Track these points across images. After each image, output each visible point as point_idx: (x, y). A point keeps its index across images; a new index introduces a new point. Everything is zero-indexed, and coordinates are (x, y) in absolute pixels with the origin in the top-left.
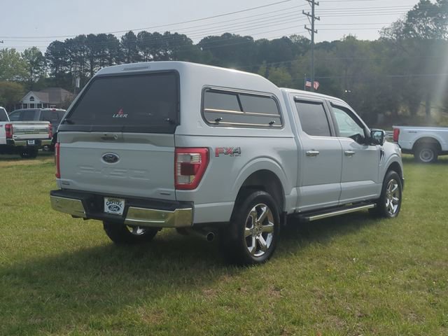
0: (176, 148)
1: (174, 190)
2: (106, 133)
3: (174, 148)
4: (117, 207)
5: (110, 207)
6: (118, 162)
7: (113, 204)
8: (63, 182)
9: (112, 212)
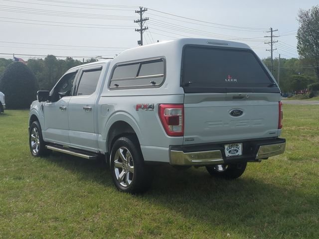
0: (279, 102)
1: (277, 130)
2: (241, 93)
5: (230, 152)
6: (243, 115)
7: (233, 148)
8: (186, 139)
9: (232, 155)
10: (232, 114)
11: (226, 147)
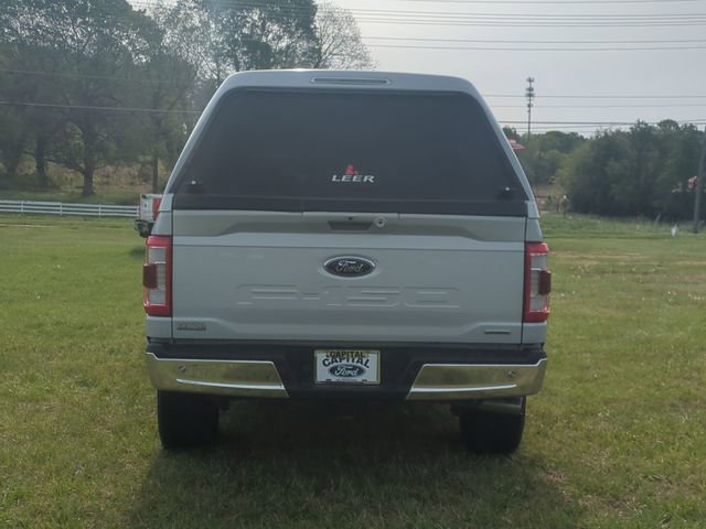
0: (527, 243)
1: (520, 324)
3: (523, 244)
4: (354, 368)
5: (333, 371)
6: (374, 274)
7: (344, 362)
8: (180, 324)
9: (341, 379)
10: (332, 268)
11: (320, 356)
